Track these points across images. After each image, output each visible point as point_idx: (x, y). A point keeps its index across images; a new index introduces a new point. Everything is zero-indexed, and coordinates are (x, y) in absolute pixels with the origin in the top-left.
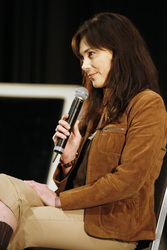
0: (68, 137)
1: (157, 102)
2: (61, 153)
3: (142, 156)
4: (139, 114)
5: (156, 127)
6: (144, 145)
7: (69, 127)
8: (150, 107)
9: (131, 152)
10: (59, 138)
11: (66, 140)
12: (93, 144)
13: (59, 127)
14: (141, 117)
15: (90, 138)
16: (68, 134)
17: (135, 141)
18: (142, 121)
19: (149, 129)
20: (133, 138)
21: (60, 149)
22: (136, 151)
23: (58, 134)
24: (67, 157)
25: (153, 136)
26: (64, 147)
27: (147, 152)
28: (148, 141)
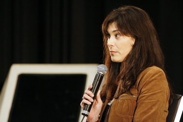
0: (92, 103)
1: (160, 75)
2: (87, 116)
3: (149, 117)
4: (146, 84)
5: (160, 94)
6: (151, 108)
7: (93, 96)
8: (155, 79)
9: (141, 114)
10: (85, 104)
11: (91, 106)
12: (112, 108)
13: (85, 96)
14: (148, 87)
15: (109, 104)
16: (92, 100)
17: (143, 105)
18: (149, 90)
19: (154, 96)
20: (142, 103)
21: (86, 112)
22: (145, 113)
23: (84, 101)
24: (91, 119)
25: (158, 101)
26: (89, 111)
27: (154, 113)
28: (154, 105)
